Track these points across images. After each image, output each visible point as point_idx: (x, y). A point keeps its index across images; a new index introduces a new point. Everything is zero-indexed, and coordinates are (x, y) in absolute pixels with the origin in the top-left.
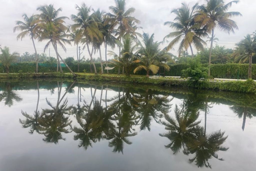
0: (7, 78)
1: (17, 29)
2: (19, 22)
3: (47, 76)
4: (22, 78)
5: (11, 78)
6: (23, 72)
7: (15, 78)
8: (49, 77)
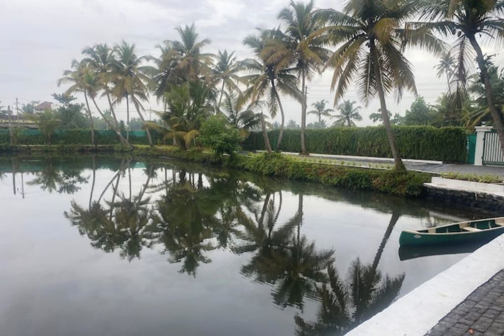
0: (41, 151)
1: (62, 82)
2: (66, 73)
3: (102, 149)
4: (62, 151)
5: (46, 151)
6: (66, 143)
7: (52, 151)
8: (106, 151)
